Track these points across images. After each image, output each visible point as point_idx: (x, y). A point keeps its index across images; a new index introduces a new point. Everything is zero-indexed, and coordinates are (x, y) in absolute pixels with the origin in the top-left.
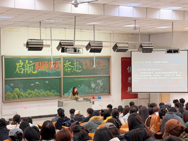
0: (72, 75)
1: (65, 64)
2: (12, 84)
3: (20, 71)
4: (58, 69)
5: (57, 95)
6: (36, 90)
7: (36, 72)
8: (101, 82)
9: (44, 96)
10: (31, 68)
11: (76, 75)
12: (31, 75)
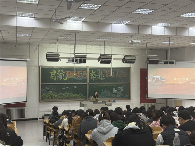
0: (96, 82)
1: (90, 73)
2: (47, 88)
3: (54, 78)
4: (85, 77)
5: (84, 98)
6: (66, 93)
7: (66, 79)
8: (122, 89)
9: (73, 98)
10: (62, 76)
11: (100, 82)
12: (62, 81)
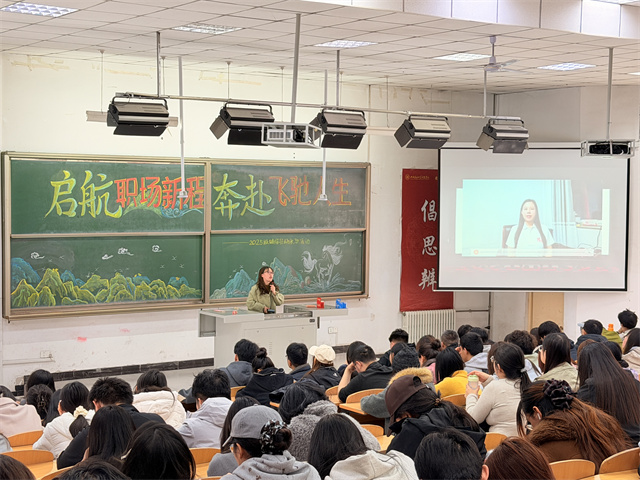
0: (241, 228)
1: (217, 189)
2: (36, 255)
3: (66, 208)
4: (195, 203)
5: (191, 296)
6: (118, 275)
7: (118, 214)
8: (337, 254)
9: (147, 297)
10: (103, 199)
11: (254, 228)
12: (102, 222)
